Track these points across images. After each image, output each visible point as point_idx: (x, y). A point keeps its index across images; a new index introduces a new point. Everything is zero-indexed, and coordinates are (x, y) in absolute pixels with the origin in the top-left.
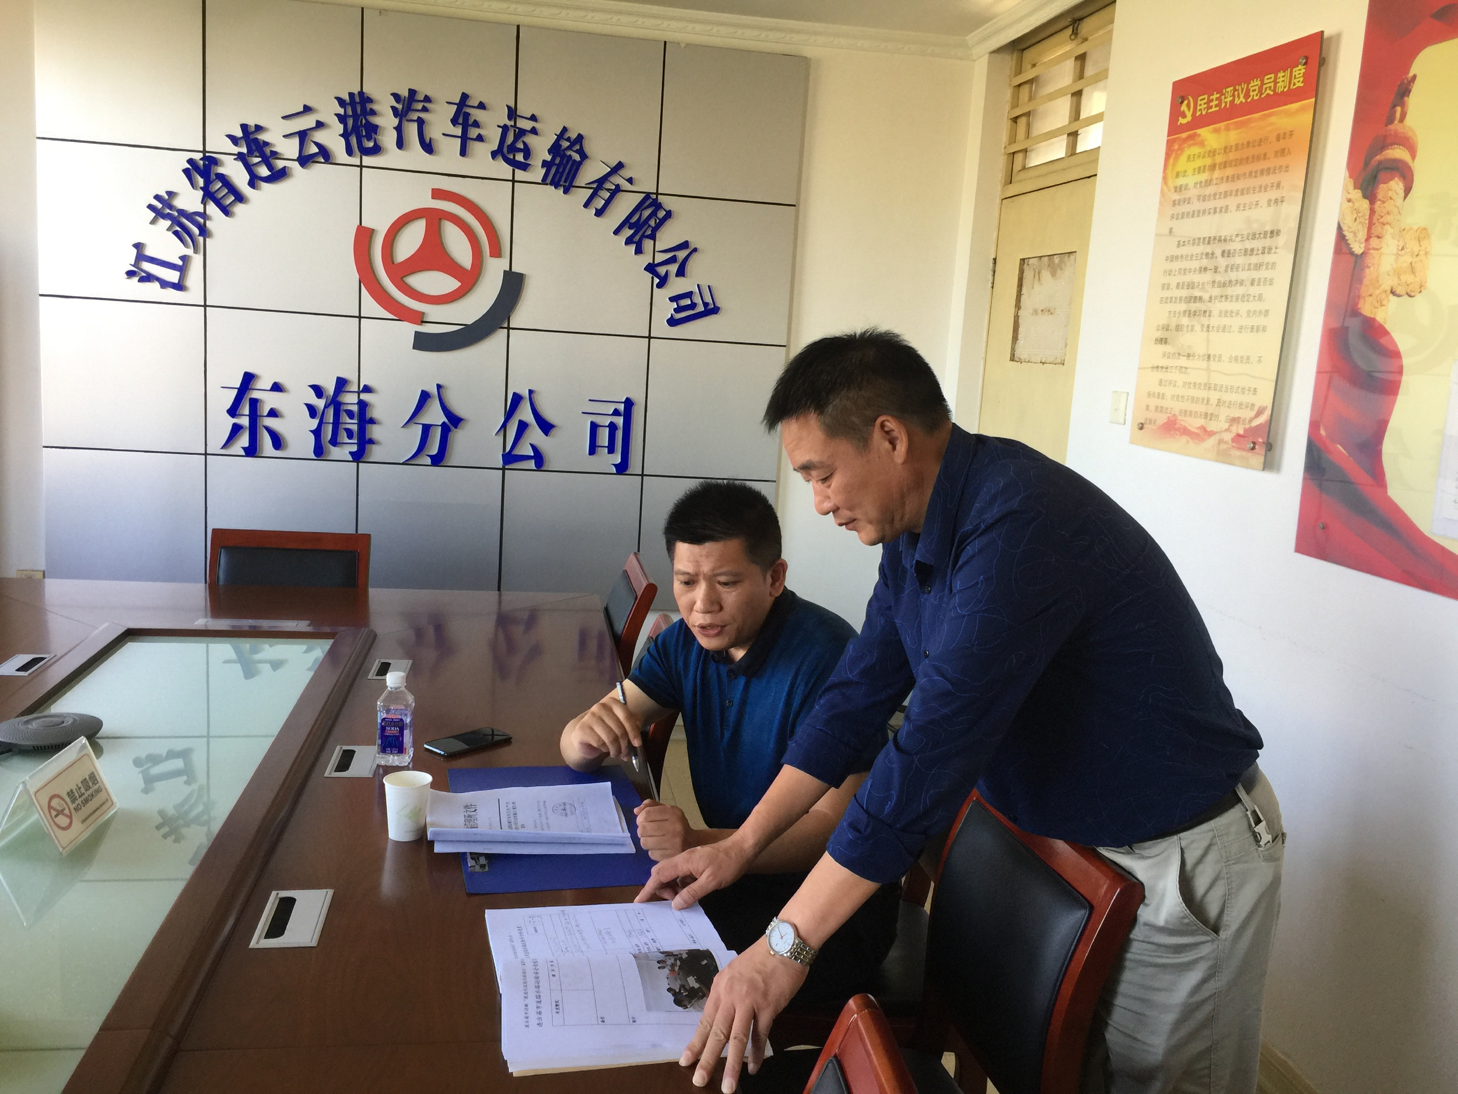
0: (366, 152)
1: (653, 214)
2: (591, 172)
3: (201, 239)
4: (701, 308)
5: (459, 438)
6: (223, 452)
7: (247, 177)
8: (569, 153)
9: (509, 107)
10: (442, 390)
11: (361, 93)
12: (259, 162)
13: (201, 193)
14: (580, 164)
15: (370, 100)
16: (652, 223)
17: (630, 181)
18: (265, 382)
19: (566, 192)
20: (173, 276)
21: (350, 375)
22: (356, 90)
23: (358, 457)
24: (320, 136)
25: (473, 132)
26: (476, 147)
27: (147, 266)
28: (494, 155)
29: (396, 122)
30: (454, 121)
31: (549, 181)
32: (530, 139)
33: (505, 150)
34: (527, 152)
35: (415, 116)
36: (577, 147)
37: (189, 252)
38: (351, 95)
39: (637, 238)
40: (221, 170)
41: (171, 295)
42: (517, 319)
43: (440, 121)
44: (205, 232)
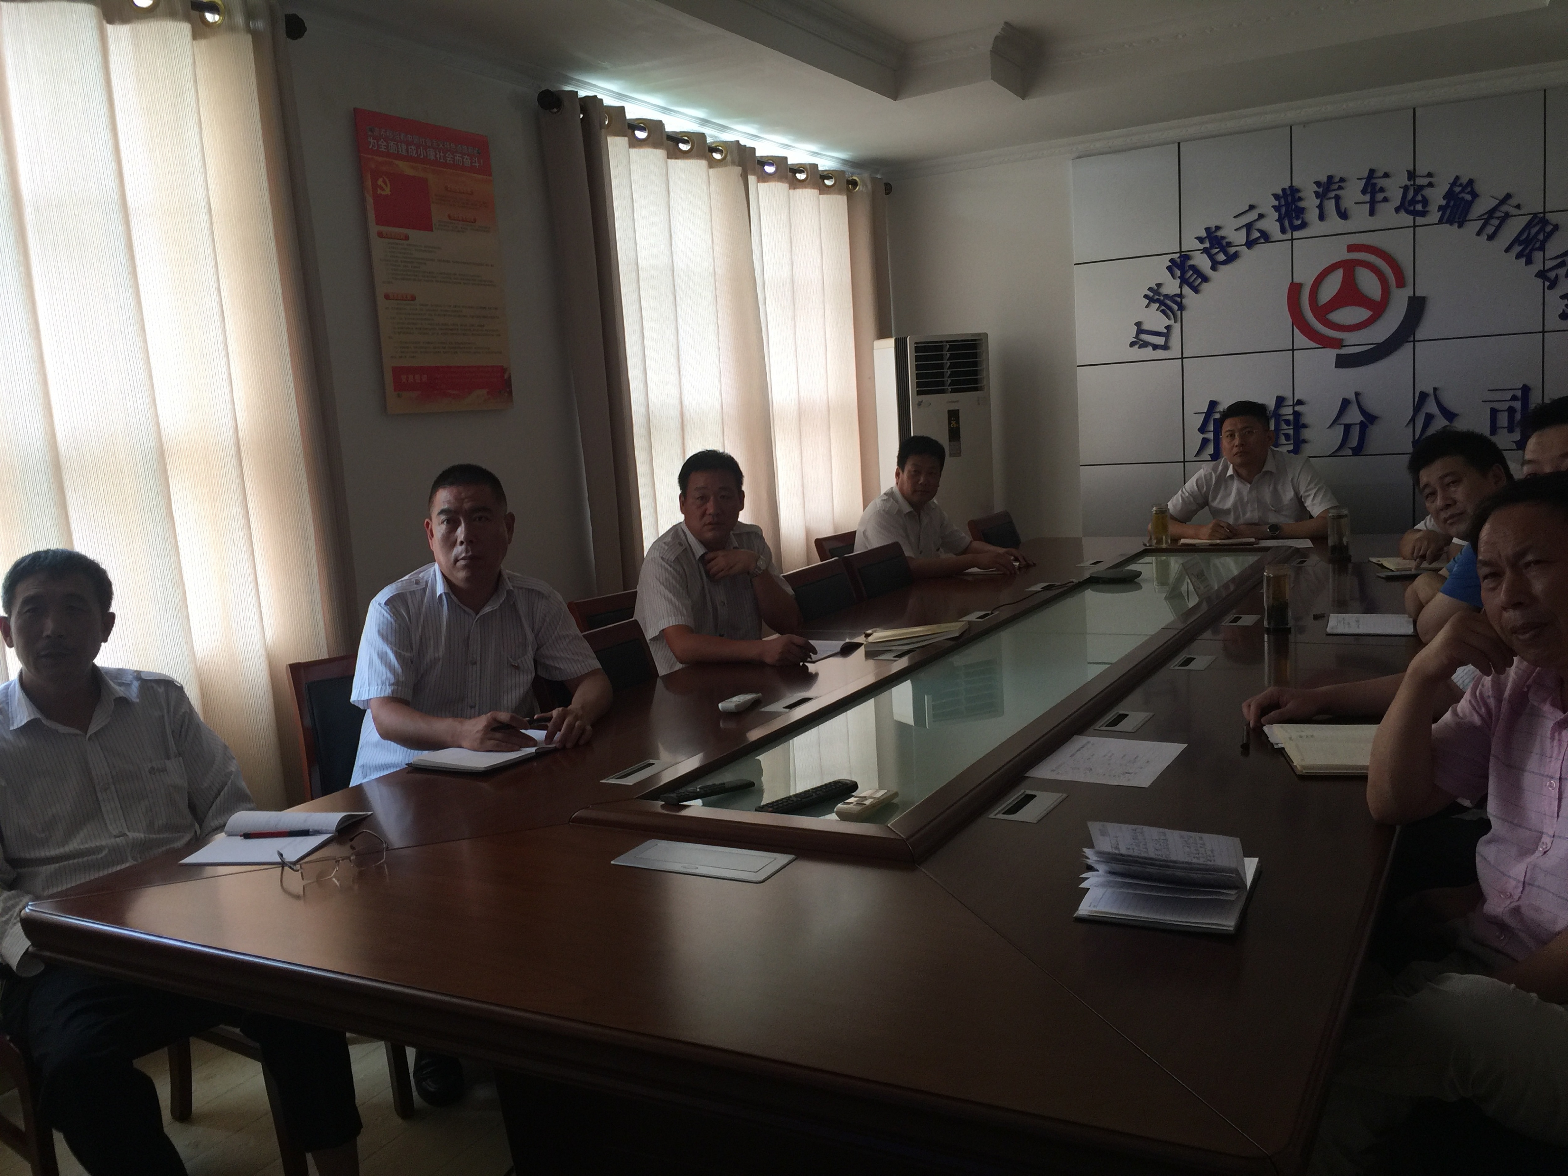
0: (1295, 228)
1: (1541, 230)
2: (1482, 207)
3: (1179, 312)
5: (1375, 432)
6: (1196, 459)
7: (1210, 264)
8: (1462, 195)
9: (1408, 171)
10: (1359, 397)
11: (1291, 187)
12: (1218, 252)
13: (1179, 281)
14: (1472, 202)
15: (1298, 191)
17: (1518, 206)
19: (1460, 226)
20: (1160, 341)
21: (1287, 393)
22: (1287, 185)
24: (1261, 225)
25: (1380, 197)
26: (1381, 207)
27: (1144, 337)
28: (1397, 210)
29: (1318, 202)
30: (1364, 192)
31: (1444, 221)
32: (1427, 192)
33: (1407, 204)
34: (1425, 202)
35: (1332, 194)
36: (1469, 189)
37: (1172, 322)
38: (1284, 190)
40: (1191, 262)
41: (1160, 354)
42: (1421, 333)
43: (1353, 194)
44: (1181, 307)
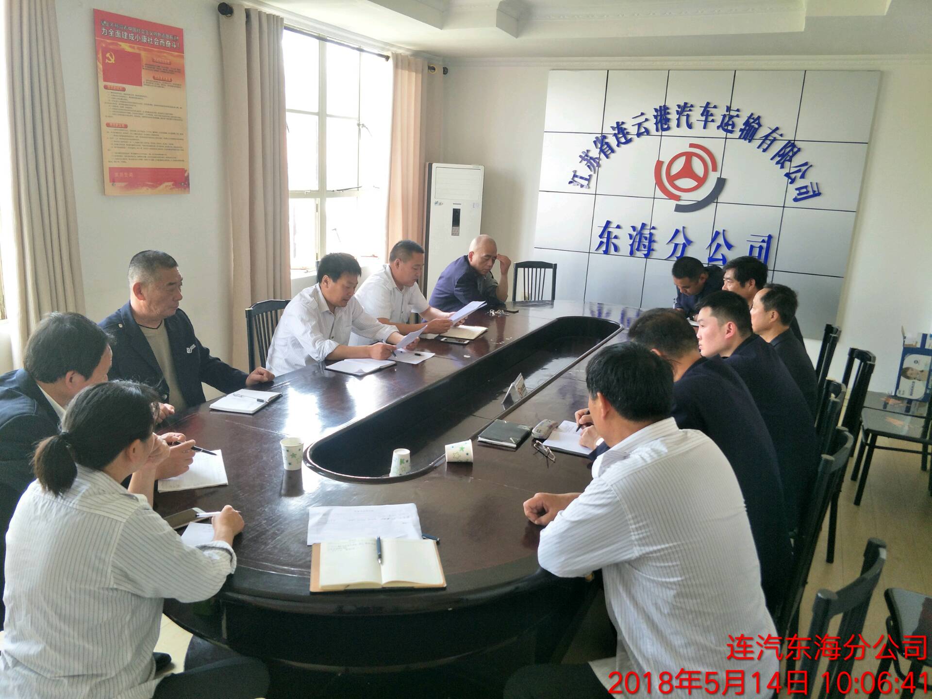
0: (664, 130)
1: (792, 150)
2: (762, 132)
3: (597, 168)
4: (811, 193)
5: (690, 249)
6: (596, 252)
7: (617, 143)
8: (753, 124)
9: (727, 107)
10: (685, 230)
11: (665, 106)
12: (621, 137)
13: (599, 150)
14: (756, 130)
15: (668, 108)
16: (791, 154)
17: (781, 135)
18: (614, 225)
19: (749, 142)
20: (585, 183)
21: (648, 222)
22: (662, 105)
23: (647, 256)
24: (646, 125)
25: (710, 118)
26: (710, 125)
27: (577, 179)
28: (718, 127)
29: (677, 116)
30: (702, 115)
31: (742, 137)
32: (735, 120)
33: (723, 125)
34: (733, 125)
35: (685, 113)
36: (757, 122)
37: (592, 173)
38: (660, 107)
39: (782, 161)
40: (607, 140)
41: (584, 190)
42: (720, 199)
43: (696, 115)
44: (599, 165)
